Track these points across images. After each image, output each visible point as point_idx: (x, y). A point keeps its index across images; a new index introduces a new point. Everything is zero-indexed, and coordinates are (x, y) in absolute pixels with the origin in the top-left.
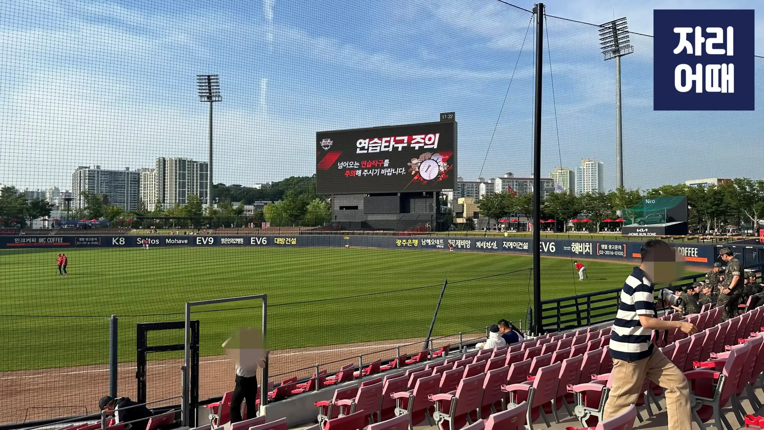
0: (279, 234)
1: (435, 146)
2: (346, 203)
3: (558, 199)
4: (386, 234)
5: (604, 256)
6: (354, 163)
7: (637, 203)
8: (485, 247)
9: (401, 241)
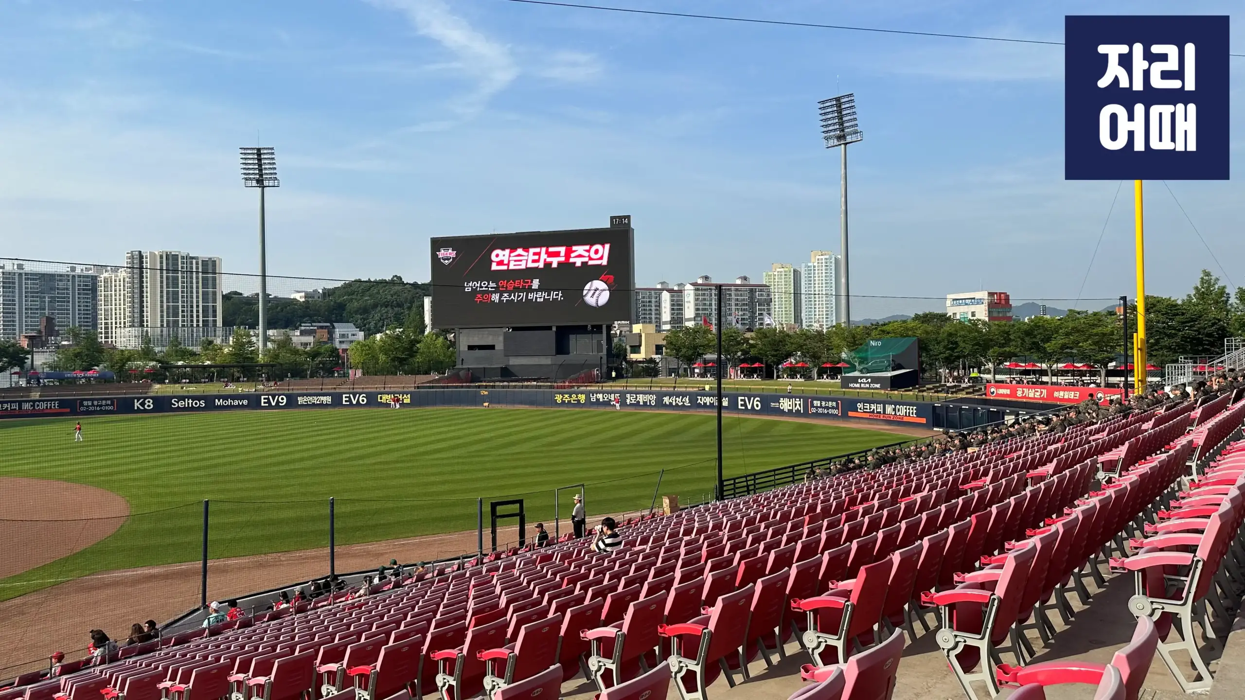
0: (384, 388)
1: (604, 262)
2: (476, 341)
3: (766, 337)
4: (540, 387)
5: (817, 415)
6: (489, 284)
7: (861, 344)
8: (674, 404)
9: (561, 397)
